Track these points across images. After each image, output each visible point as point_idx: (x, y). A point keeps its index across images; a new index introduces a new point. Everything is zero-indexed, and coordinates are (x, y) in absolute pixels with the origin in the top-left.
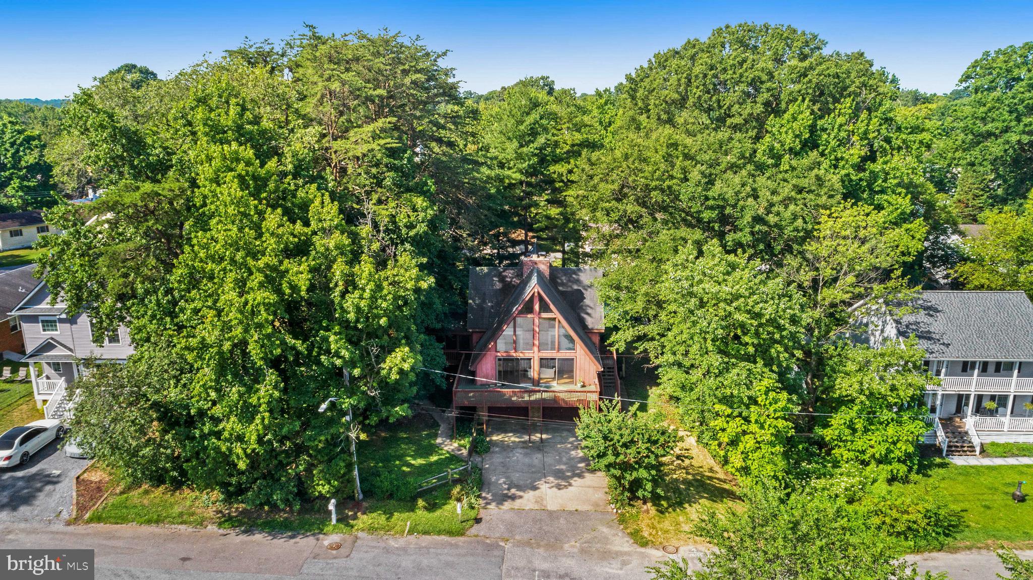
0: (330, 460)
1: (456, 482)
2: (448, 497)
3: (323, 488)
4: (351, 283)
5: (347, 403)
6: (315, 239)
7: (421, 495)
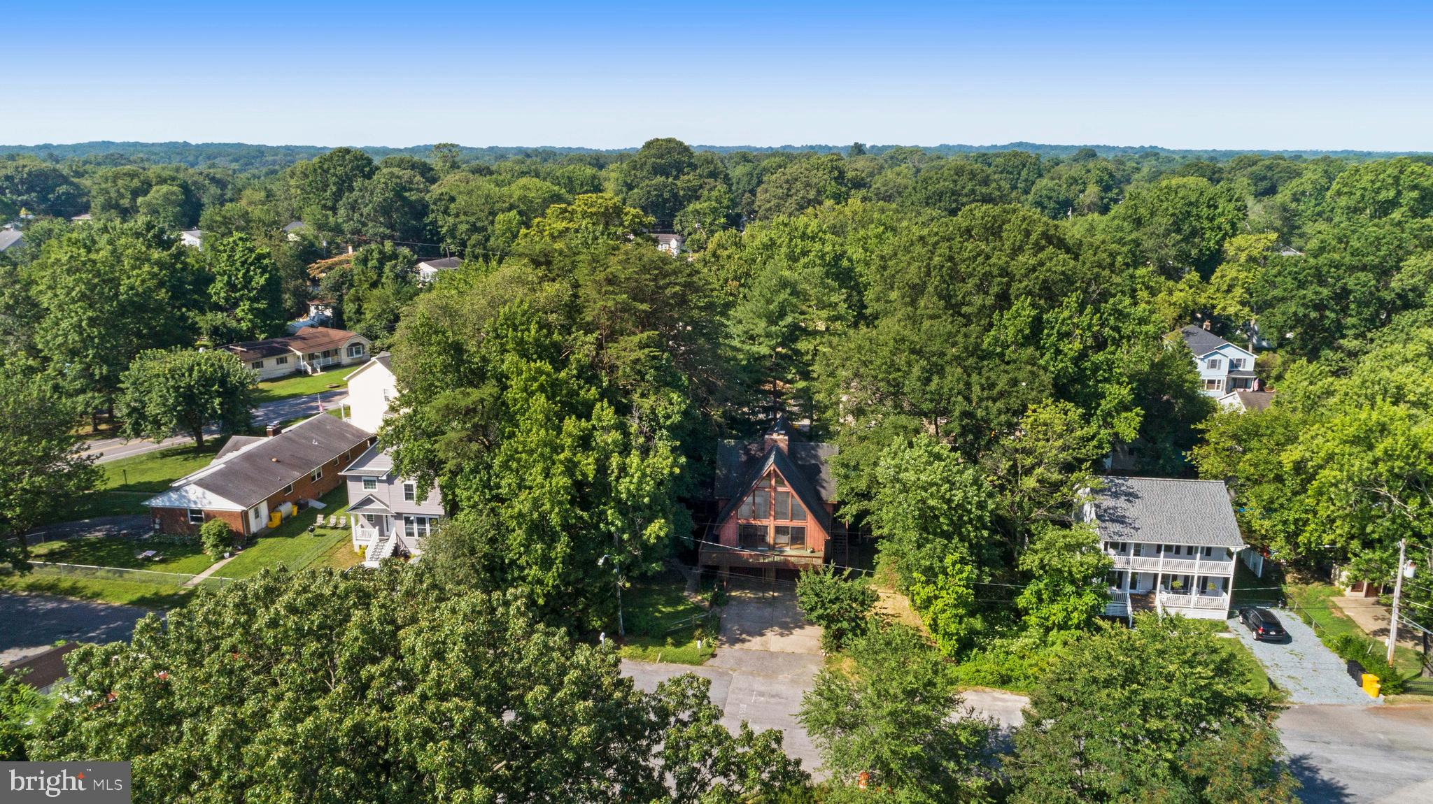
0: (602, 603)
1: (698, 626)
2: (691, 638)
3: (597, 624)
4: (623, 469)
5: (617, 559)
6: (595, 433)
7: (671, 634)
